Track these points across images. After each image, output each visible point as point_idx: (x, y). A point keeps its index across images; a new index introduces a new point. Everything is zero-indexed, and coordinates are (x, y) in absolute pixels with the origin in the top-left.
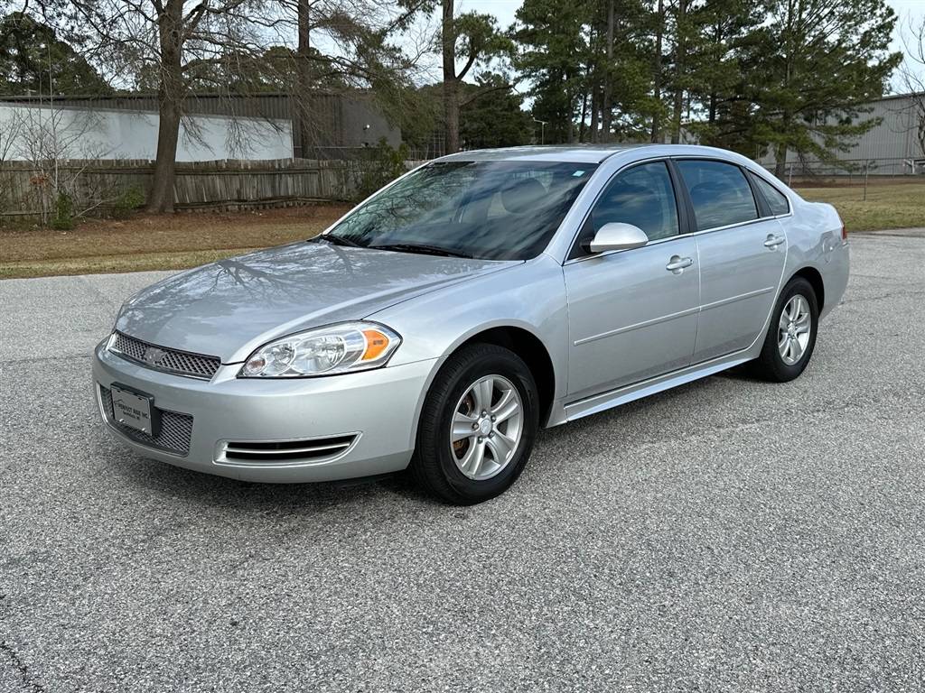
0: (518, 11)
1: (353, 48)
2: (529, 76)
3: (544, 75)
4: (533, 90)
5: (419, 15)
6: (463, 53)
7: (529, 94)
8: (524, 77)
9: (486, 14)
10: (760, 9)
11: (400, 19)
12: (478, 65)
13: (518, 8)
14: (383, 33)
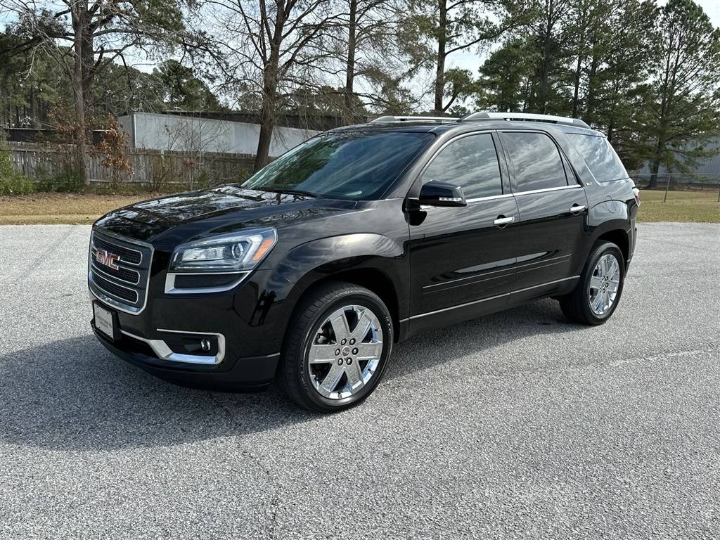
1: (380, 89)
5: (422, 70)
6: (449, 94)
9: (464, 69)
10: (646, 71)
11: (410, 71)
12: (458, 101)
13: (480, 65)
14: (398, 80)
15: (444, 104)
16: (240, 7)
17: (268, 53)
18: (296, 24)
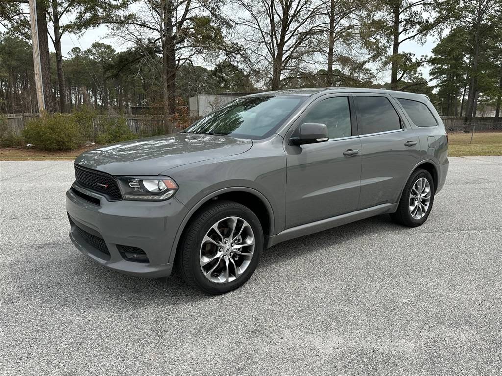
0: (433, 50)
2: (437, 78)
3: (445, 77)
4: (438, 84)
7: (436, 86)
8: (435, 78)
13: (433, 48)
14: (364, 62)
15: (398, 77)
16: (259, 26)
17: (276, 53)
18: (294, 33)
